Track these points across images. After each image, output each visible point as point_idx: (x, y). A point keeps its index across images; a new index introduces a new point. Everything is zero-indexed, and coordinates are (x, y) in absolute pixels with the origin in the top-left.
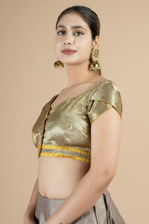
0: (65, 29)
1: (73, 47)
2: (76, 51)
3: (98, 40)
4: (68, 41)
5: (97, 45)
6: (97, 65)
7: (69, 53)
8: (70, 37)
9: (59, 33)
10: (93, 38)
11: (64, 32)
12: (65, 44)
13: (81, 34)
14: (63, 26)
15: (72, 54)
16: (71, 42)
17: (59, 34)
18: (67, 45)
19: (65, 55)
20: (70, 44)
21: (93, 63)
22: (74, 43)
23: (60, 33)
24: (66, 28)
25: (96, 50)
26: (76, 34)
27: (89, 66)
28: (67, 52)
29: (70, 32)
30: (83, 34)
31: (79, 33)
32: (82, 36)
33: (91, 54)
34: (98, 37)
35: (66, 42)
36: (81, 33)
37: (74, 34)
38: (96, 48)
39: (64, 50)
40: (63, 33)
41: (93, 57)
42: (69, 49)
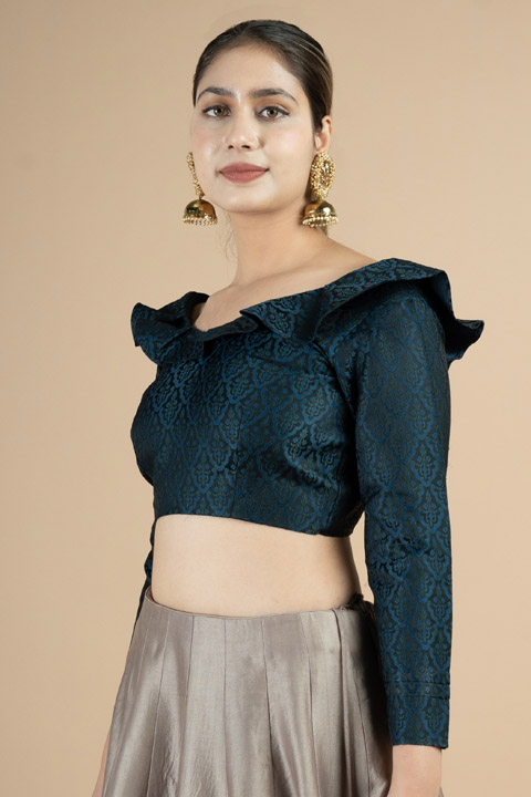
0: (227, 98)
1: (256, 158)
2: (267, 170)
3: (330, 129)
4: (243, 139)
5: (327, 147)
6: (327, 210)
7: (245, 175)
8: (246, 125)
9: (205, 111)
10: (318, 125)
11: (223, 110)
12: (231, 147)
13: (280, 114)
14: (222, 89)
15: (254, 178)
16: (252, 140)
17: (209, 116)
18: (239, 151)
19: (230, 182)
20: (248, 147)
21: (315, 202)
22: (262, 144)
23: (211, 113)
24: (230, 94)
25: (325, 162)
26: (265, 113)
27: (303, 214)
28: (240, 173)
29: (244, 110)
30: (287, 114)
31: (272, 112)
32: (283, 121)
33: (311, 175)
34: (328, 121)
35: (234, 142)
36: (278, 110)
37: (258, 115)
38: (325, 155)
39: (226, 168)
40: (219, 111)
41: (317, 185)
42: (246, 165)
